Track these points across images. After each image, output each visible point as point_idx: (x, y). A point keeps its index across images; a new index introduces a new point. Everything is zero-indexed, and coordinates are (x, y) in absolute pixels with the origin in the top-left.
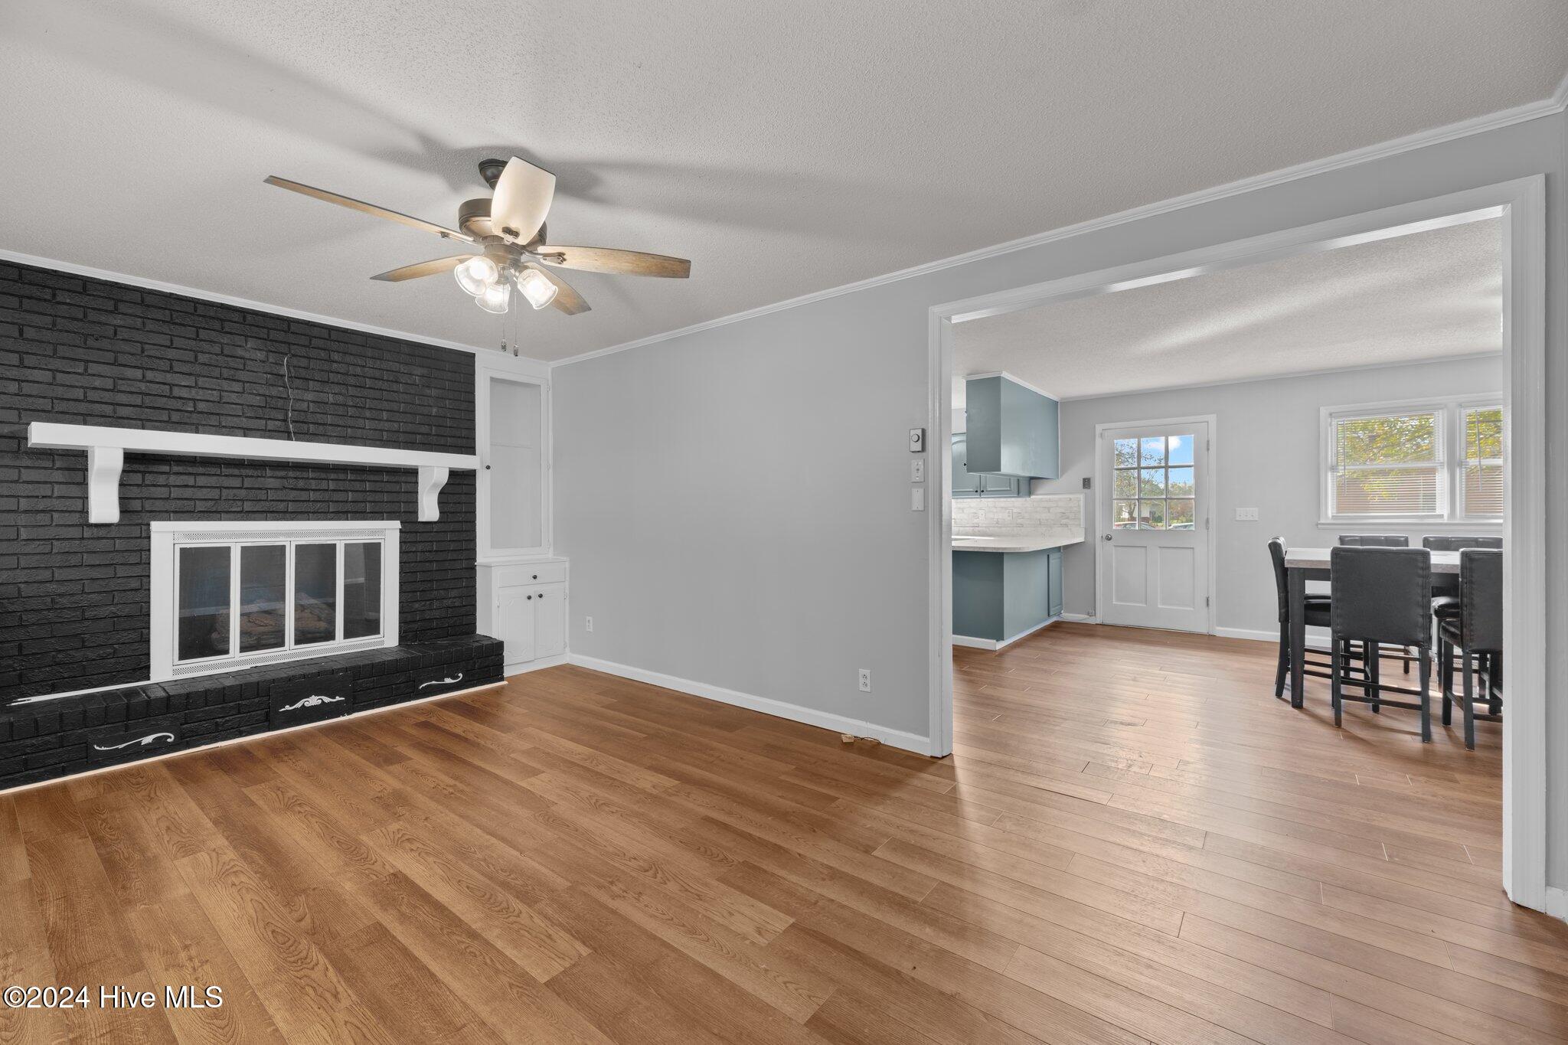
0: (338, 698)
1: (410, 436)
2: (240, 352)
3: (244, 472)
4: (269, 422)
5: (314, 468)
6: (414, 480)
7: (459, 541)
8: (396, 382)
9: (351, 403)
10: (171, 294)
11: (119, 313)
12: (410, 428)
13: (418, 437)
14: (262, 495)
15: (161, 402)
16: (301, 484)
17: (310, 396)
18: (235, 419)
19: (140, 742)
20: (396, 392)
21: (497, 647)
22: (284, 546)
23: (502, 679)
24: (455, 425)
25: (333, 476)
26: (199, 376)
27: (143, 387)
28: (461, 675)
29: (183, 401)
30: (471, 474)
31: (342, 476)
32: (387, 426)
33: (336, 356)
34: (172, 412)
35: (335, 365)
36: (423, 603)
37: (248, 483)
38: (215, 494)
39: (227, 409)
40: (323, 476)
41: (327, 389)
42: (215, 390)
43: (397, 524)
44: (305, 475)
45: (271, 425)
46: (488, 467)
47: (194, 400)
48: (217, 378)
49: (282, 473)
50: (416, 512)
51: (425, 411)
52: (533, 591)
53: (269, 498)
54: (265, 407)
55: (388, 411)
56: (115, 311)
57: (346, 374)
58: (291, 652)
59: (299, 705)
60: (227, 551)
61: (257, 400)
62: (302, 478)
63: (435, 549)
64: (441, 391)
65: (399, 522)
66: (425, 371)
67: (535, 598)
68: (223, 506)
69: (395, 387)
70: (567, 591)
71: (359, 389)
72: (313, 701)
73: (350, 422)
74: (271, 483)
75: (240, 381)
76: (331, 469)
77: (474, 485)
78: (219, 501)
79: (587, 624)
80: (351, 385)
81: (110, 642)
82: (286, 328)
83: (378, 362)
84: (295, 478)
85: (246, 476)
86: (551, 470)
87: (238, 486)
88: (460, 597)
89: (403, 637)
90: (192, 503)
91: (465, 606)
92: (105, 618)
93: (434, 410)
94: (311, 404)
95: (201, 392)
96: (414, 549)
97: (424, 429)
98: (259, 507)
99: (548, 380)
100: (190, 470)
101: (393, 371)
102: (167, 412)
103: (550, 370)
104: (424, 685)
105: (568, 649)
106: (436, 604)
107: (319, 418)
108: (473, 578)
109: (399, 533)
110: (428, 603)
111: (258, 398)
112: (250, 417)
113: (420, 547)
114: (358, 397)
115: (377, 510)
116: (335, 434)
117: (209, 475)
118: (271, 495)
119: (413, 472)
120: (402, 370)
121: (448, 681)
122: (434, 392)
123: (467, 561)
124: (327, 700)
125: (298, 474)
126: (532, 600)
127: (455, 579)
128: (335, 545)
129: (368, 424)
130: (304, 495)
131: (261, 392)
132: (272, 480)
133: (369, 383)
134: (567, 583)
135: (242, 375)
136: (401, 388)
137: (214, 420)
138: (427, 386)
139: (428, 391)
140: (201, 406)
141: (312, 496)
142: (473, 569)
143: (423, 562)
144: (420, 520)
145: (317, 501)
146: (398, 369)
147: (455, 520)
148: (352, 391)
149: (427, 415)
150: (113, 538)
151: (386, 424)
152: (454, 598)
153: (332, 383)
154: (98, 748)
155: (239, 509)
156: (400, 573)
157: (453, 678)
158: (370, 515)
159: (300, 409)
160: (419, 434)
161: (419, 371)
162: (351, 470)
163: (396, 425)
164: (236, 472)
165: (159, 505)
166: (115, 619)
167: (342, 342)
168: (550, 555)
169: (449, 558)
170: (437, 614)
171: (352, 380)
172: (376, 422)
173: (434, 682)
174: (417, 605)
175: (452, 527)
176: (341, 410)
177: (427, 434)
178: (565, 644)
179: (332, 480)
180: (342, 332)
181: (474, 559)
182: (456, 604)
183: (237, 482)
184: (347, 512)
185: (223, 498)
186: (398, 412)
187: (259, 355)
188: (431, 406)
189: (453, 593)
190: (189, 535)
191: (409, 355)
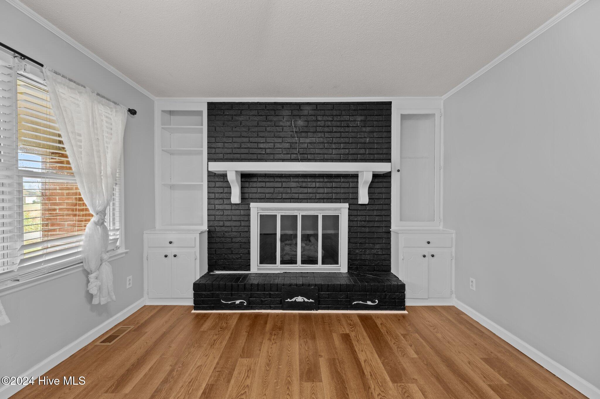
0: (311, 300)
1: (355, 156)
2: (281, 124)
3: (283, 180)
4: (292, 155)
5: (310, 176)
6: (356, 180)
7: (381, 216)
8: (348, 126)
9: (326, 142)
10: (258, 102)
11: (242, 115)
12: (354, 151)
13: (359, 156)
14: (289, 190)
15: (255, 151)
16: (304, 185)
17: (308, 140)
18: (279, 155)
19: (235, 302)
20: (348, 132)
21: (402, 287)
22: (297, 215)
23: (404, 309)
24: (379, 147)
25: (317, 180)
26: (267, 137)
27: (249, 145)
28: (377, 301)
29: (262, 149)
30: (388, 176)
31: (322, 180)
32: (342, 151)
33: (319, 118)
34: (258, 155)
35: (319, 122)
36: (361, 250)
37: (284, 185)
38: (272, 190)
39: (277, 151)
40: (313, 180)
41: (315, 136)
42: (272, 143)
43: (347, 205)
44: (306, 180)
45: (293, 156)
46: (398, 171)
47: (265, 148)
48: (273, 137)
49: (297, 180)
50: (357, 199)
51: (362, 140)
52: (428, 251)
53: (292, 192)
54: (290, 148)
55: (343, 143)
56: (241, 114)
57: (324, 126)
58: (299, 267)
59: (293, 300)
60: (275, 216)
61: (287, 145)
62: (305, 182)
63: (367, 220)
64: (371, 128)
65: (348, 204)
66: (363, 118)
67: (429, 257)
68: (275, 196)
69: (347, 129)
70: (454, 255)
71: (330, 133)
72: (300, 299)
73: (326, 151)
74: (294, 185)
75: (281, 137)
76: (318, 176)
77: (390, 182)
78: (273, 194)
79: (471, 284)
80: (326, 132)
81: (239, 253)
82: (299, 109)
83: (339, 117)
84: (302, 182)
85: (284, 182)
86: (442, 170)
87: (280, 186)
88: (381, 249)
89: (349, 268)
90: (264, 194)
91: (384, 254)
92: (238, 242)
93: (368, 139)
94: (309, 144)
95: (267, 144)
96: (356, 220)
97: (362, 151)
98: (288, 196)
99: (441, 109)
100: (264, 180)
101: (346, 121)
102: (256, 155)
103: (442, 102)
104: (355, 303)
105: (454, 296)
106: (368, 252)
107: (312, 151)
108: (389, 238)
109: (348, 210)
110: (363, 250)
111: (288, 144)
112: (285, 154)
113: (359, 218)
114: (329, 138)
115: (338, 197)
116: (318, 159)
117: (270, 182)
118: (293, 190)
119: (355, 176)
120: (351, 119)
121: (369, 303)
122: (368, 129)
123: (386, 228)
124: (306, 300)
125: (302, 180)
126: (426, 258)
127: (378, 238)
128: (318, 216)
129: (334, 152)
130: (305, 190)
131: (289, 141)
132: (293, 183)
133: (335, 129)
134: (453, 250)
135: (282, 134)
136: (350, 129)
137: (272, 157)
138: (364, 126)
139: (364, 129)
140: (268, 151)
141: (310, 190)
142: (389, 233)
143: (361, 227)
144: (359, 203)
145: (311, 193)
146: (348, 119)
147: (379, 203)
148: (327, 135)
149: (363, 143)
150: (240, 210)
151: (342, 150)
152: (378, 249)
153: (318, 132)
154: (222, 301)
155: (280, 197)
156: (348, 232)
157: (373, 302)
158: (334, 200)
159: (304, 147)
160: (359, 154)
161: (359, 118)
162: (326, 176)
163: (347, 150)
164: (279, 180)
165: (254, 196)
166: (241, 243)
167: (322, 110)
168: (441, 228)
169: (375, 226)
170: (368, 257)
171: (326, 129)
172: (338, 150)
173: (361, 302)
174: (357, 251)
175: (377, 207)
176: (321, 146)
177: (363, 154)
178: (452, 292)
179: (317, 182)
180: (322, 104)
181: (390, 227)
182: (380, 253)
183: (279, 185)
184: (324, 199)
185: (275, 192)
186: (348, 143)
187: (288, 123)
188: (366, 138)
189: (377, 246)
190: (263, 209)
191: (354, 110)
